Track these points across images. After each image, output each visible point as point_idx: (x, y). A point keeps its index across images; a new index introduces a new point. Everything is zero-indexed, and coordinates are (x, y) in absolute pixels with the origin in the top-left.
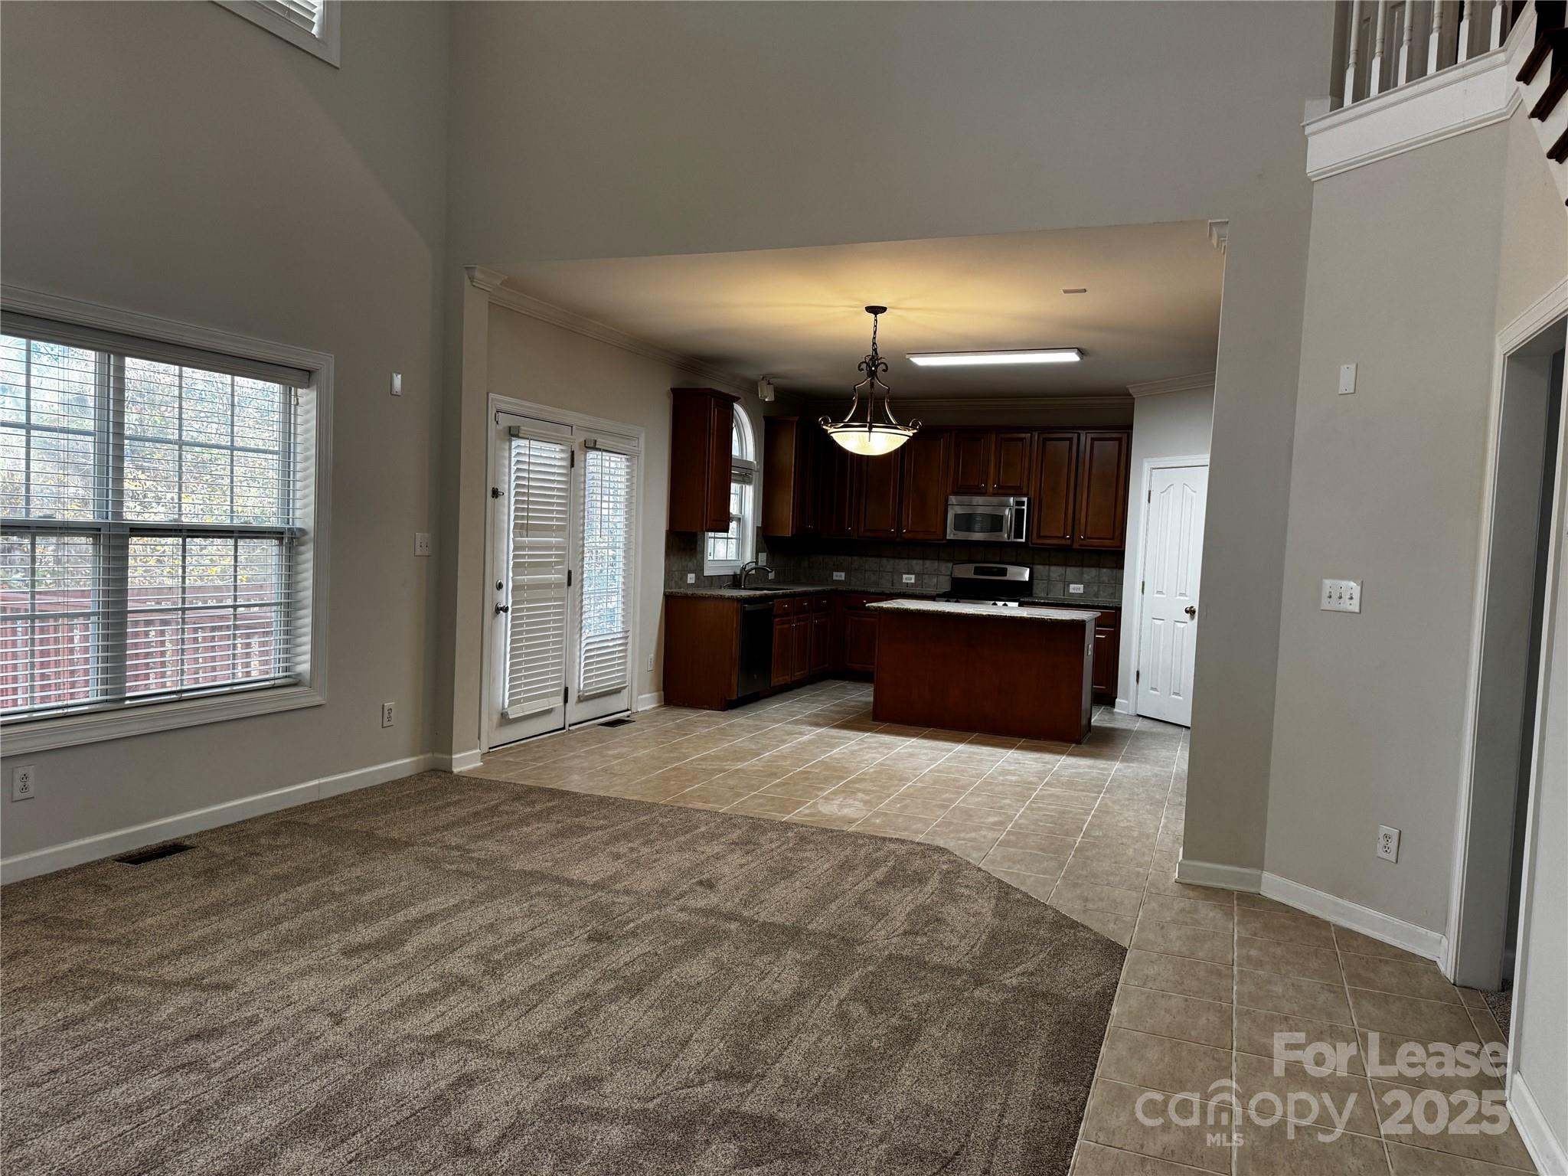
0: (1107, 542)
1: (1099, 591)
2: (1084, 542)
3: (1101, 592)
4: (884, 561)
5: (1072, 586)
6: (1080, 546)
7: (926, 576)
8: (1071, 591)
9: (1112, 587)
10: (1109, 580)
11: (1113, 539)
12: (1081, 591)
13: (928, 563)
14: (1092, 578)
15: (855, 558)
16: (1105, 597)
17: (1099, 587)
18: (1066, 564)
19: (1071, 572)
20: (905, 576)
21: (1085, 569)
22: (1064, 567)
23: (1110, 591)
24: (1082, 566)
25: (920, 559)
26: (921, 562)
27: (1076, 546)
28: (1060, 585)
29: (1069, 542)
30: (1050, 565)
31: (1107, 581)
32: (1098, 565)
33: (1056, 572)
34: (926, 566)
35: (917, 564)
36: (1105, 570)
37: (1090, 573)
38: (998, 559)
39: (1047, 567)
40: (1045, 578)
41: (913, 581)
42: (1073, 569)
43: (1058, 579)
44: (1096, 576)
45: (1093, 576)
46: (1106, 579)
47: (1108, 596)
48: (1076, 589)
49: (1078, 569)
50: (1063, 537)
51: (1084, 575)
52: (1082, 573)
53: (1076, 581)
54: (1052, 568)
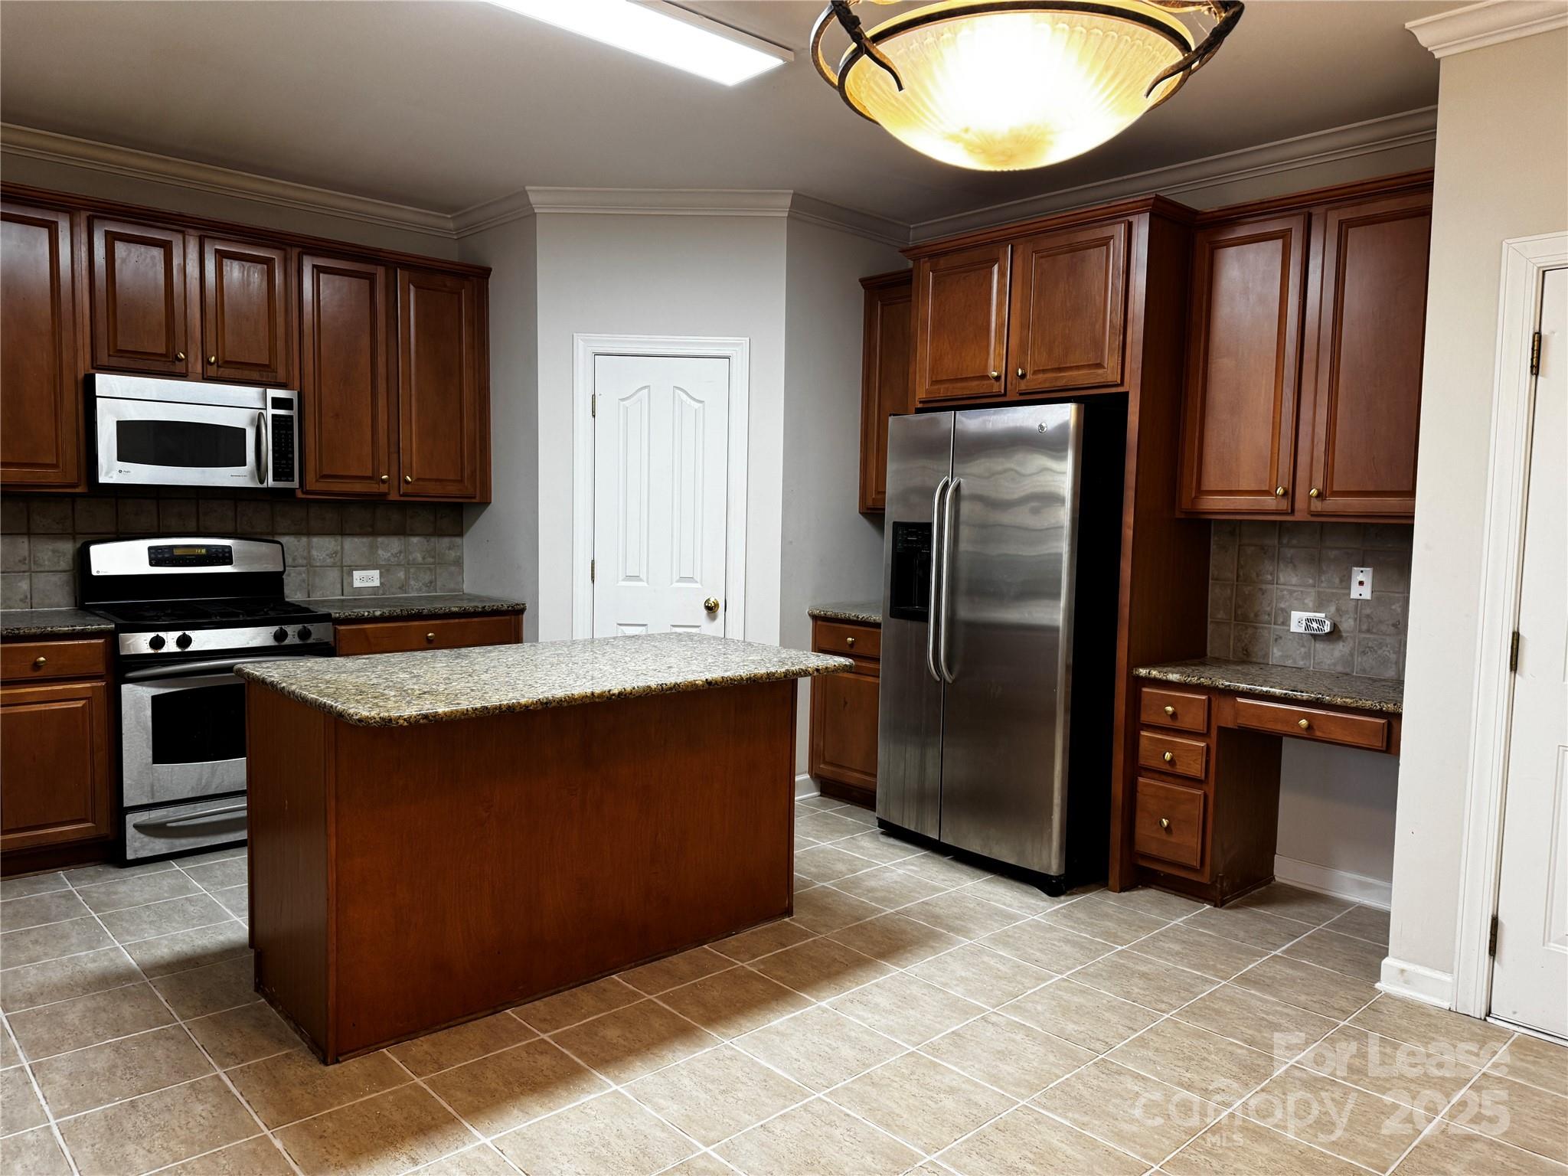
1: (407, 579)
2: (411, 489)
3: (412, 582)
5: (357, 574)
8: (357, 584)
9: (430, 569)
10: (424, 558)
12: (377, 583)
14: (395, 555)
16: (420, 590)
17: (407, 571)
18: (341, 532)
19: (354, 546)
21: (380, 539)
22: (339, 538)
24: (374, 533)
28: (333, 575)
30: (309, 533)
31: (420, 559)
32: (401, 531)
33: (323, 547)
36: (415, 540)
37: (390, 547)
38: (230, 528)
39: (304, 539)
40: (300, 561)
42: (357, 540)
43: (329, 561)
44: (400, 552)
45: (395, 551)
46: (419, 557)
47: (424, 589)
48: (366, 579)
49: (366, 540)
50: (374, 478)
51: (380, 552)
52: (373, 548)
53: (364, 563)
54: (315, 540)
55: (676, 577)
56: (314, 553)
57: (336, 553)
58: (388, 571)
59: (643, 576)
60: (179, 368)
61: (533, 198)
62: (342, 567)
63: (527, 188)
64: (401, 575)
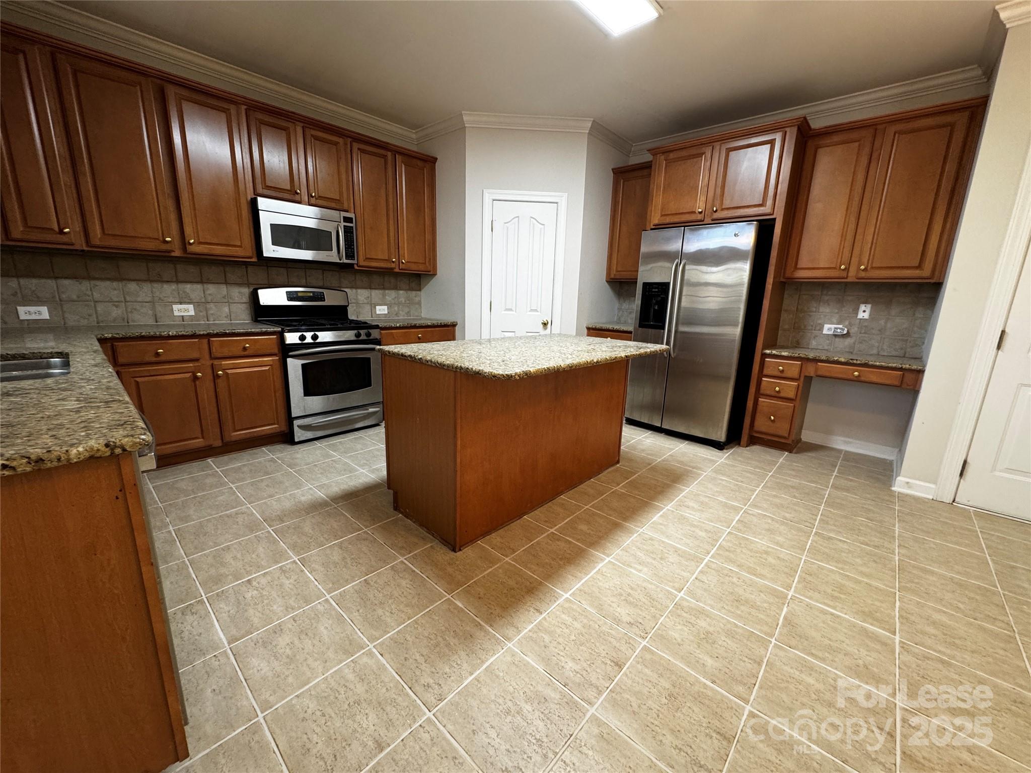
1: (398, 310)
3: (401, 312)
4: (132, 286)
5: (378, 308)
7: (212, 305)
8: (378, 312)
12: (386, 312)
13: (211, 289)
14: (393, 299)
15: (66, 282)
16: (404, 315)
18: (370, 287)
19: (376, 294)
20: (176, 307)
21: (387, 291)
22: (369, 290)
23: (406, 310)
24: (384, 289)
25: (197, 282)
28: (368, 307)
30: (357, 288)
31: (404, 301)
32: (395, 288)
33: (362, 295)
34: (208, 292)
35: (194, 290)
36: (401, 292)
37: (391, 295)
38: (321, 284)
39: (354, 290)
40: (353, 301)
41: (192, 313)
42: (377, 291)
43: (366, 301)
44: (396, 298)
45: (393, 297)
47: (406, 315)
48: (382, 310)
49: (381, 291)
50: (390, 260)
51: (387, 297)
52: (384, 296)
53: (380, 302)
54: (359, 291)
55: (529, 310)
56: (359, 297)
57: (368, 297)
58: (390, 306)
60: (297, 198)
61: (465, 118)
62: (371, 304)
63: (463, 112)
64: (396, 308)
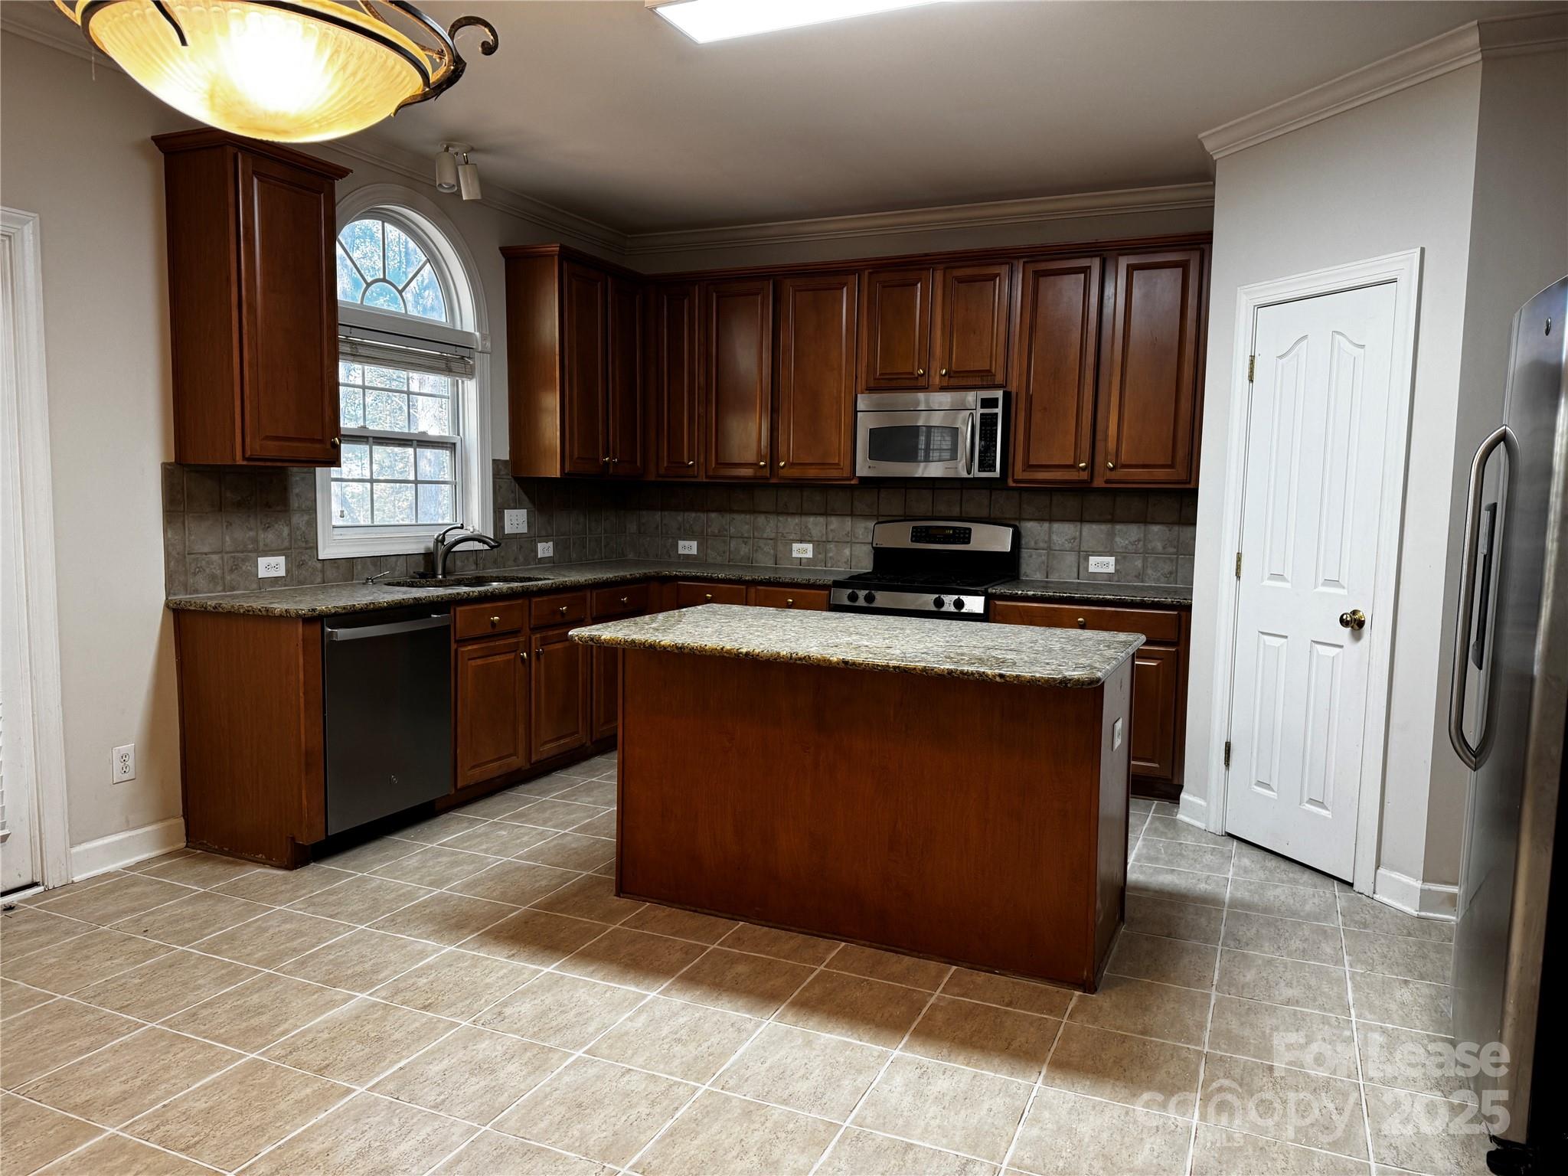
0: (1160, 474)
1: (1144, 567)
2: (1114, 475)
3: (1150, 571)
4: (761, 519)
5: (1093, 560)
6: (1107, 482)
7: (832, 546)
8: (1092, 569)
9: (1171, 560)
10: (1164, 548)
11: (1172, 466)
12: (1111, 569)
13: (835, 522)
14: (1132, 544)
15: (713, 515)
16: (1158, 580)
17: (1145, 560)
18: (1081, 519)
19: (1092, 532)
20: (795, 546)
21: (1118, 527)
22: (1079, 524)
23: (1167, 567)
24: (1113, 521)
25: (821, 514)
26: (821, 520)
27: (1099, 483)
28: (1071, 558)
29: (1084, 476)
30: (1051, 520)
31: (1160, 549)
32: (1143, 519)
33: (1063, 533)
34: (831, 527)
35: (816, 524)
36: (1155, 528)
37: (1129, 534)
39: (1046, 525)
40: (1042, 545)
41: (810, 555)
42: (1094, 527)
43: (1068, 546)
44: (1139, 540)
45: (1133, 539)
46: (1159, 546)
47: (1163, 579)
48: (1102, 565)
49: (1104, 527)
50: (1073, 467)
51: (1118, 539)
52: (1111, 535)
53: (1100, 549)
54: (1056, 526)
55: (1321, 580)
56: (1054, 537)
57: (1075, 538)
58: (1124, 558)
59: (1288, 575)
61: (1209, 146)
62: (1079, 552)
63: (1200, 136)
64: (1139, 563)
